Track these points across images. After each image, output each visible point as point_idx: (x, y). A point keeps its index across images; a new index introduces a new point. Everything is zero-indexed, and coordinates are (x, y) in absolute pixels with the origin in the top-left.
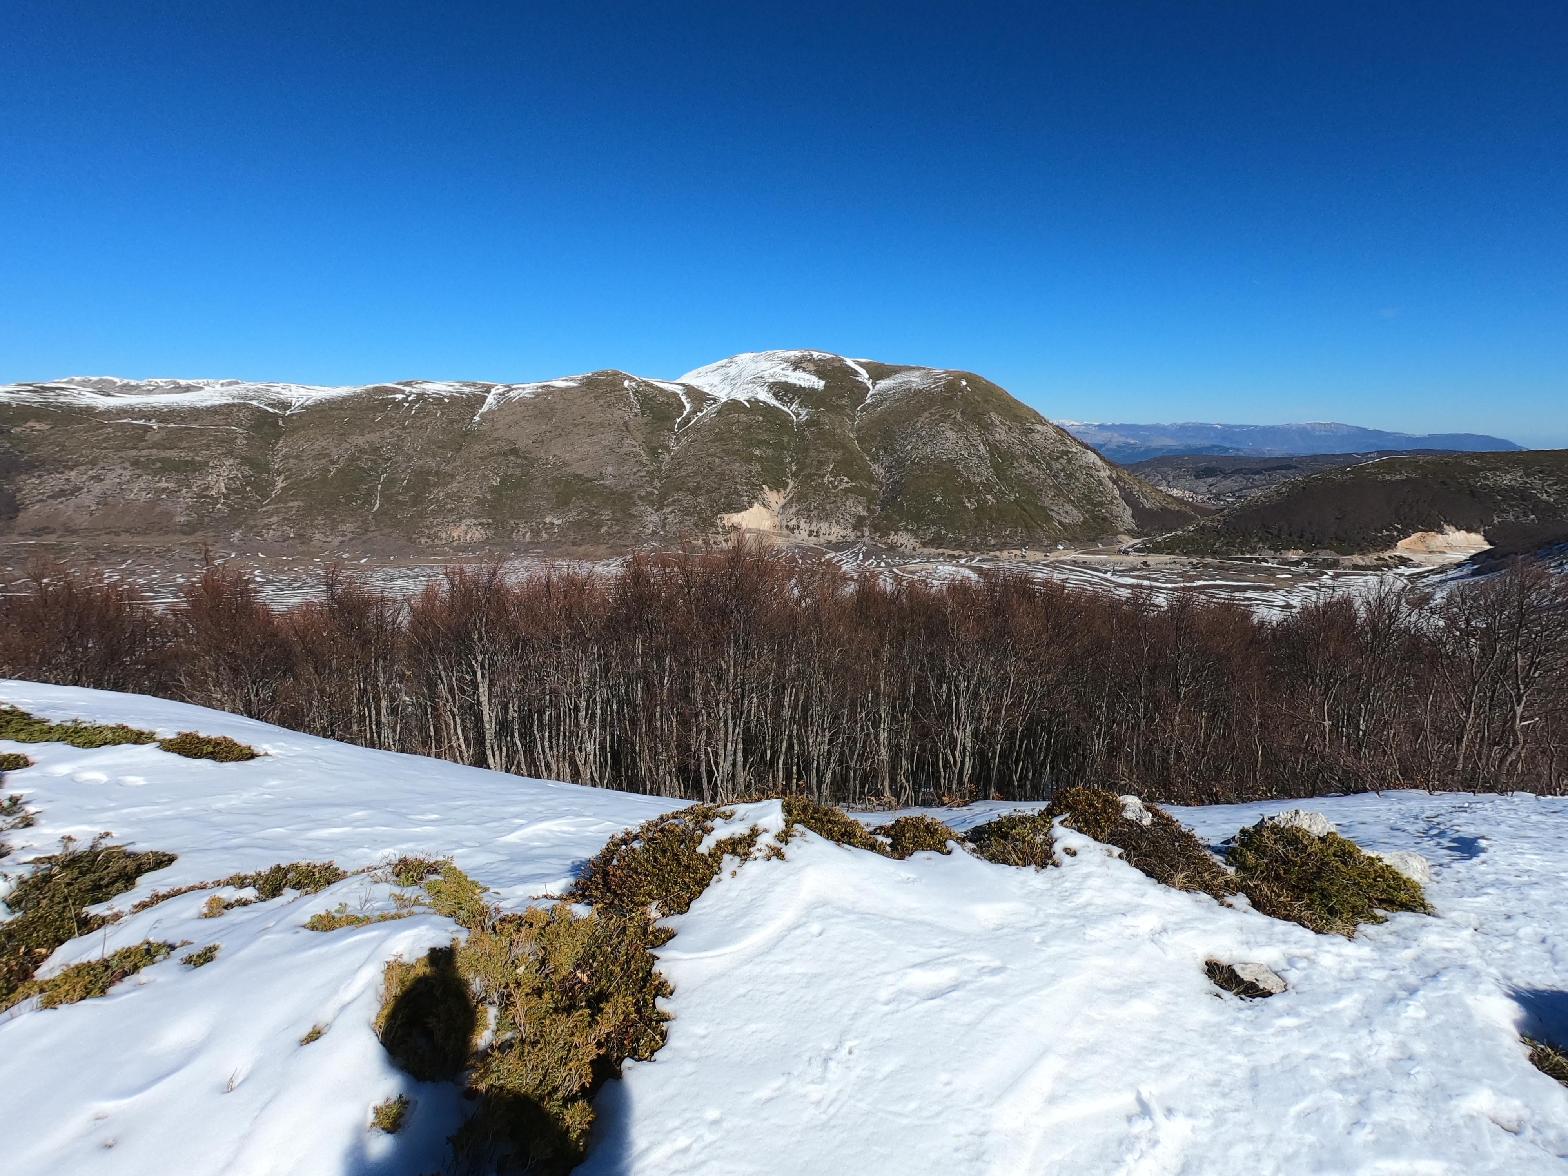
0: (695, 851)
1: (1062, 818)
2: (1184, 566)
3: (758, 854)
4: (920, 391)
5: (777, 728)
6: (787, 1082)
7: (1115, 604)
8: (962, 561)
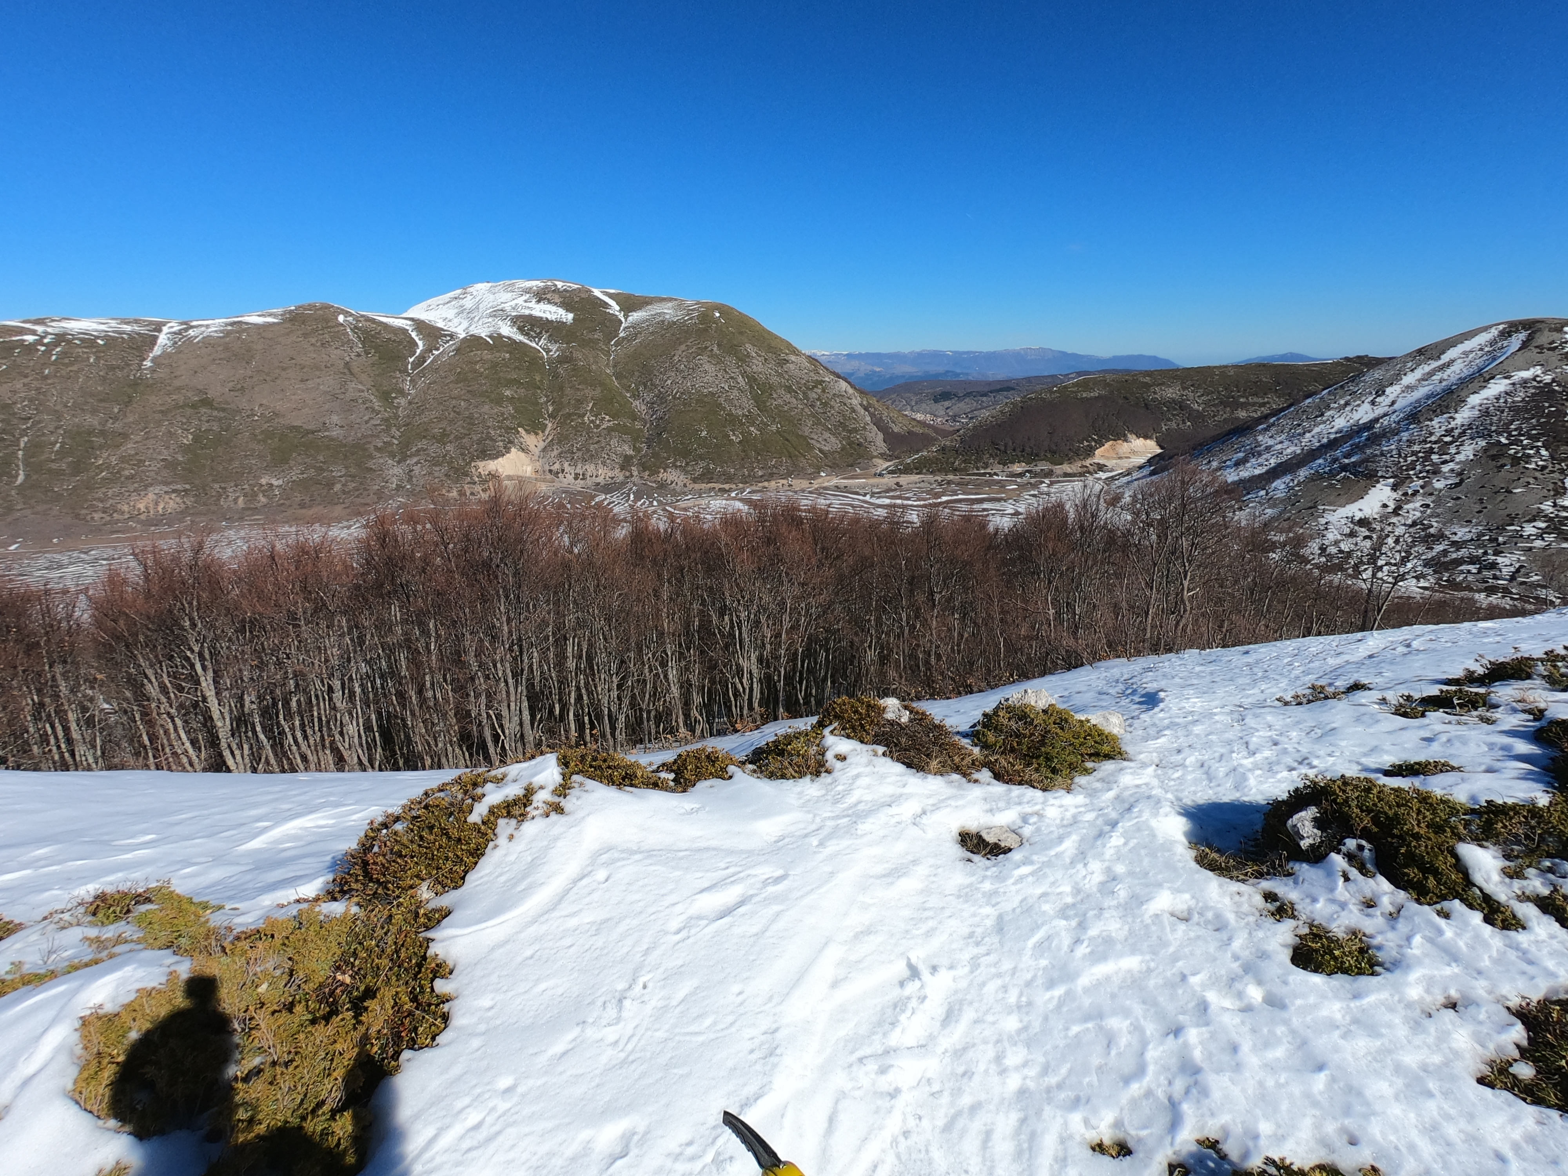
0: (465, 821)
1: (831, 728)
2: (931, 484)
3: (535, 813)
4: (674, 323)
5: (563, 682)
6: (583, 1031)
7: (875, 524)
8: (733, 495)
